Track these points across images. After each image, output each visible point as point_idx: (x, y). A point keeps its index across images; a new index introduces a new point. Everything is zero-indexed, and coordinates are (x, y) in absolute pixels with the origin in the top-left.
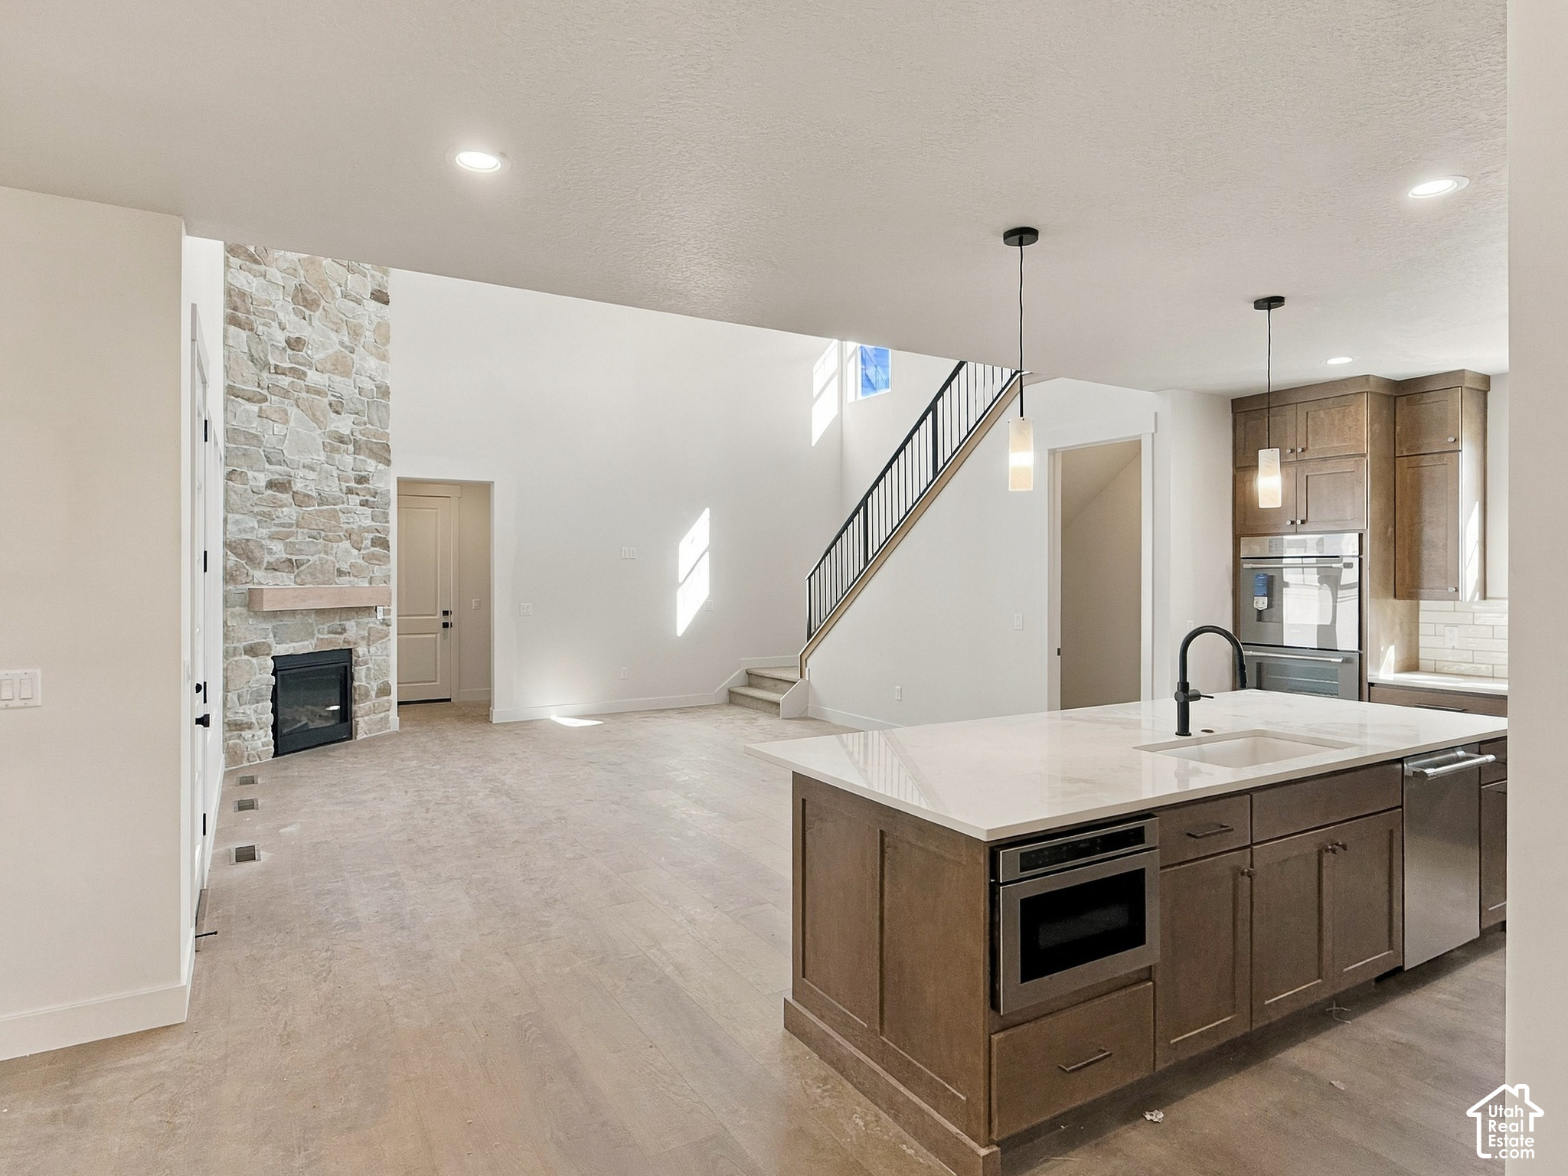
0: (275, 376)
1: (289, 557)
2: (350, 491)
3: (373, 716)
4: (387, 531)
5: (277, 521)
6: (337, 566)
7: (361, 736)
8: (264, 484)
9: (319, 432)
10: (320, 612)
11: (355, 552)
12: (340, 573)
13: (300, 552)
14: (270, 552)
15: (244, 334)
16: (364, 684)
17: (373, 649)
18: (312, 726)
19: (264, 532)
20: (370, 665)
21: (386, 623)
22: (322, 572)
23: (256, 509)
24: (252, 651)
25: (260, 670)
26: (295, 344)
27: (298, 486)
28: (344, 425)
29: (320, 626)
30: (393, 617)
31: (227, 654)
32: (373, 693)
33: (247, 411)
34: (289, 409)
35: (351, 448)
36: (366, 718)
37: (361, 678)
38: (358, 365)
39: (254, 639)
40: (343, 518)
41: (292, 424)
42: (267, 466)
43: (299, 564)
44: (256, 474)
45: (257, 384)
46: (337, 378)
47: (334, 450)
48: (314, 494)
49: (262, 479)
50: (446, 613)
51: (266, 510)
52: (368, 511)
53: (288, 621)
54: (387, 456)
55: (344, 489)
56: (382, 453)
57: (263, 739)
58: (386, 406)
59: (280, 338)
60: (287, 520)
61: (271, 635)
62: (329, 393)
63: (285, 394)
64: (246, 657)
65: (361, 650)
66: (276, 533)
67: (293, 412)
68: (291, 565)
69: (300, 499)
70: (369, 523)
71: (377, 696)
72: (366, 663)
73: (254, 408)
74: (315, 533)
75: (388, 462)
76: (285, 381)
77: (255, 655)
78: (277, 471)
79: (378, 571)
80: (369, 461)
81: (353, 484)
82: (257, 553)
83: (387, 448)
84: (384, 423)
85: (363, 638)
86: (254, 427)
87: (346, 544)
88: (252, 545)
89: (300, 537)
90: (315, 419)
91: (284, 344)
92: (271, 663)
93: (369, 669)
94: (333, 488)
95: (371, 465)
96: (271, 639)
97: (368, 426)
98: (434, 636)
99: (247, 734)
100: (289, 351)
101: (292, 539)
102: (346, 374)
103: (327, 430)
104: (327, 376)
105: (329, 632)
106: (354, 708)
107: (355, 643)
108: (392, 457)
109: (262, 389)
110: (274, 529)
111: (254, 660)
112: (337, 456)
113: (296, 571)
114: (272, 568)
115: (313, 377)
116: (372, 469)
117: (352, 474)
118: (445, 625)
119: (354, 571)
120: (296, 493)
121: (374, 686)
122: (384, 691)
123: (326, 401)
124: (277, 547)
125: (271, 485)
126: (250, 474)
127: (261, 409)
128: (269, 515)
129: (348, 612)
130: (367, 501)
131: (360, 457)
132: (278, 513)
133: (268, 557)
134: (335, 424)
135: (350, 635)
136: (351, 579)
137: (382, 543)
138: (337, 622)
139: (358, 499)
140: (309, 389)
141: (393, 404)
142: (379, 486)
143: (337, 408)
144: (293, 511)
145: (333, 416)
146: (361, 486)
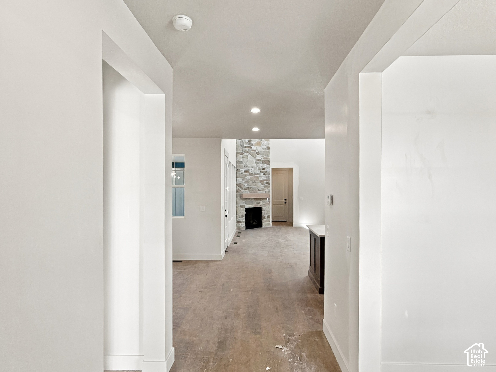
0: (245, 148)
2: (261, 172)
3: (266, 223)
4: (269, 180)
5: (246, 179)
6: (258, 189)
7: (263, 227)
8: (243, 171)
9: (254, 159)
10: (254, 199)
11: (262, 185)
12: (259, 190)
13: (250, 186)
14: (245, 186)
15: (240, 141)
17: (266, 207)
19: (244, 182)
21: (269, 202)
22: (255, 190)
23: (242, 177)
24: (241, 206)
25: (243, 211)
26: (250, 141)
27: (250, 172)
28: (259, 157)
29: (255, 202)
30: (271, 200)
31: (237, 207)
34: (248, 155)
35: (261, 162)
36: (265, 223)
37: (264, 214)
38: (263, 143)
39: (241, 204)
40: (259, 178)
41: (249, 158)
42: (244, 168)
43: (251, 188)
46: (258, 147)
47: (257, 163)
48: (253, 173)
49: (243, 170)
50: (285, 200)
52: (265, 176)
53: (248, 200)
54: (269, 163)
55: (260, 171)
57: (243, 225)
58: (269, 152)
60: (248, 179)
61: (245, 203)
62: (256, 151)
63: (248, 152)
64: (240, 208)
65: (263, 208)
66: (246, 182)
67: (249, 156)
68: (248, 188)
69: (251, 174)
70: (265, 179)
71: (267, 218)
72: (264, 210)
73: (241, 156)
74: (253, 181)
75: (269, 165)
76: (247, 149)
77: (242, 207)
78: (245, 169)
79: (267, 190)
81: (262, 170)
82: (242, 186)
83: (269, 161)
84: (268, 156)
85: (264, 205)
86: (242, 160)
87: (260, 184)
88: (241, 185)
89: (251, 183)
90: (253, 157)
91: (247, 142)
92: (245, 209)
93: (265, 212)
94: (258, 172)
95: (265, 166)
97: (265, 157)
98: (282, 205)
99: (240, 224)
100: (248, 143)
101: (249, 183)
102: (260, 145)
103: (256, 159)
104: (256, 147)
105: (257, 203)
106: (262, 220)
107: (262, 206)
108: (270, 163)
109: (243, 151)
111: (242, 209)
112: (258, 164)
113: (250, 190)
114: (245, 189)
115: (254, 148)
116: (266, 166)
117: (261, 168)
118: (285, 203)
119: (262, 190)
120: (250, 173)
121: (266, 216)
122: (269, 217)
123: (256, 152)
124: (246, 185)
125: (245, 172)
126: (241, 170)
127: (243, 156)
128: (245, 178)
129: (261, 199)
130: (265, 174)
131: (263, 164)
132: (246, 177)
133: (244, 187)
134: (258, 157)
135: (261, 204)
136: (261, 191)
137: (268, 183)
138: (258, 201)
139: (262, 173)
140: (252, 150)
141: (270, 151)
142: (267, 170)
143: (258, 154)
144: (249, 177)
145: (257, 155)
146: (263, 170)
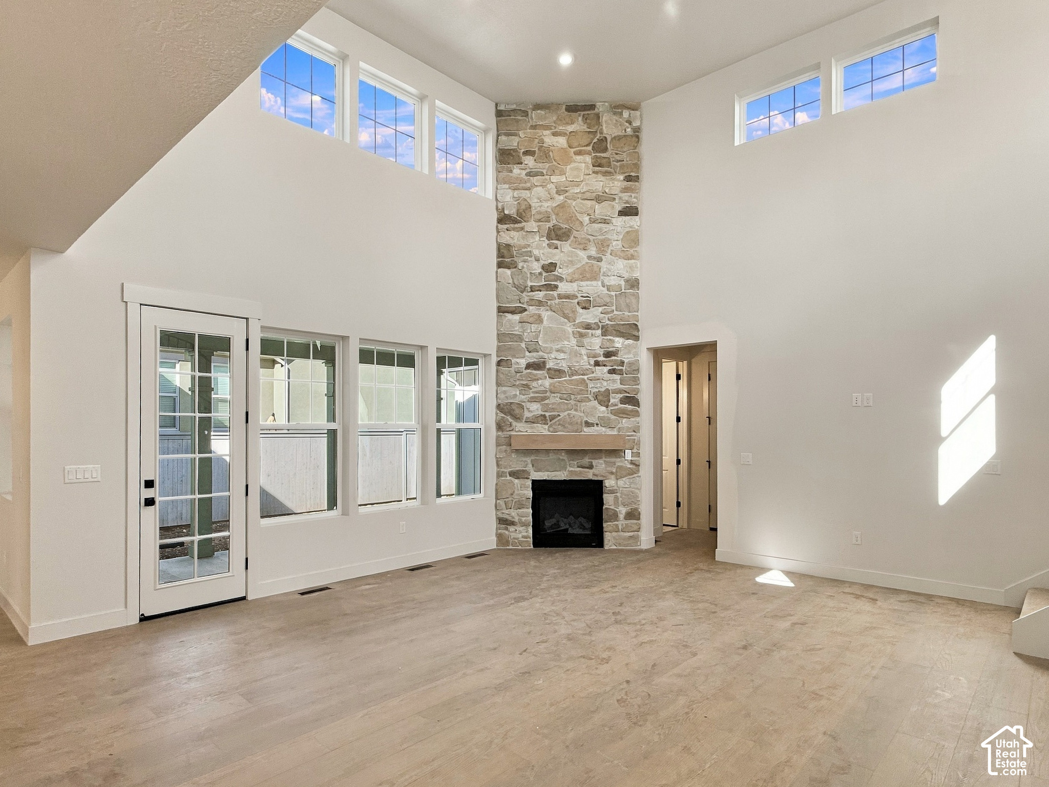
0: (531, 293)
1: (543, 413)
2: (597, 364)
3: (623, 533)
4: (637, 391)
5: (534, 390)
6: (585, 419)
7: (610, 546)
8: (524, 366)
9: (569, 323)
10: (570, 452)
11: (603, 408)
12: (589, 424)
13: (552, 410)
14: (528, 410)
15: (508, 272)
16: (612, 507)
17: (622, 482)
18: (570, 531)
19: (525, 397)
20: (618, 494)
21: (636, 463)
22: (571, 424)
23: (518, 383)
24: (515, 474)
25: (521, 487)
26: (550, 268)
27: (550, 364)
28: (592, 316)
29: (571, 462)
30: (646, 458)
31: (499, 475)
32: (621, 516)
33: (509, 320)
34: (543, 314)
35: (599, 332)
36: (616, 534)
37: (613, 503)
38: (605, 270)
39: (518, 467)
40: (591, 385)
41: (545, 322)
42: (528, 354)
43: (553, 417)
44: (518, 360)
45: (518, 301)
46: (585, 283)
47: (582, 335)
48: (565, 369)
49: (523, 362)
51: (525, 383)
52: (616, 377)
53: (542, 457)
54: (635, 333)
55: (592, 362)
56: (631, 331)
57: (524, 533)
58: (637, 297)
59: (537, 267)
60: (541, 389)
61: (530, 466)
62: (579, 296)
63: (540, 303)
64: (511, 478)
65: (609, 483)
66: (532, 398)
67: (546, 314)
68: (546, 419)
69: (555, 373)
70: (618, 386)
71: (626, 518)
72: (617, 492)
73: (516, 317)
74: (565, 396)
75: (637, 338)
76: (540, 295)
77: (518, 478)
78: (531, 357)
79: (629, 423)
80: (617, 339)
81: (601, 359)
82: (517, 411)
83: (636, 327)
84: (633, 308)
85: (612, 473)
86: (517, 330)
87: (595, 403)
88: (514, 407)
89: (554, 399)
90: (566, 316)
91: (540, 270)
92: (530, 484)
93: (618, 498)
94: (584, 364)
95: (619, 342)
96: (530, 468)
97: (615, 312)
99: (512, 528)
100: (544, 274)
101: (546, 402)
102: (594, 278)
103: (576, 322)
104: (575, 285)
105: (578, 467)
106: (605, 525)
107: (604, 477)
108: (640, 333)
109: (523, 303)
110: (532, 395)
111: (516, 481)
112: (586, 340)
113: (549, 424)
114: (531, 421)
115: (564, 287)
116: (619, 345)
117: (601, 352)
119: (604, 422)
120: (549, 369)
121: (622, 511)
122: (636, 516)
123: (575, 302)
124: (535, 406)
125: (528, 366)
126: (514, 361)
127: (522, 317)
128: (527, 386)
129: (597, 453)
130: (614, 370)
131: (609, 337)
132: (534, 384)
133: (527, 414)
134: (584, 317)
135: (598, 470)
136: (599, 428)
137: (632, 400)
138: (586, 460)
139: (606, 369)
140: (560, 296)
141: (643, 291)
142: (627, 358)
143: (586, 305)
144: (547, 383)
145: (581, 311)
146: (609, 359)
